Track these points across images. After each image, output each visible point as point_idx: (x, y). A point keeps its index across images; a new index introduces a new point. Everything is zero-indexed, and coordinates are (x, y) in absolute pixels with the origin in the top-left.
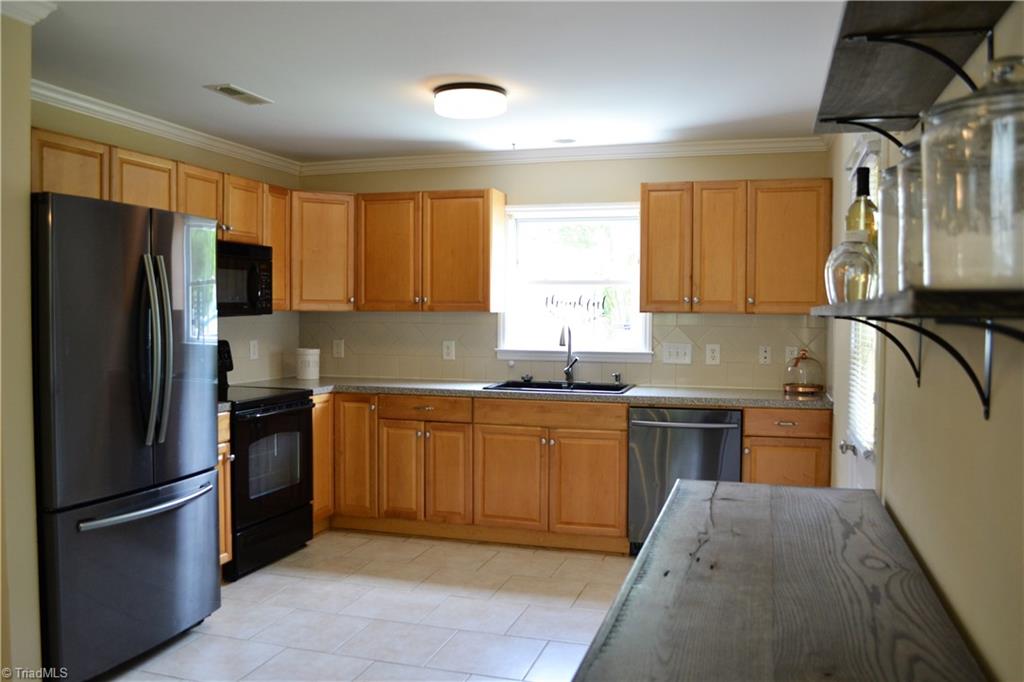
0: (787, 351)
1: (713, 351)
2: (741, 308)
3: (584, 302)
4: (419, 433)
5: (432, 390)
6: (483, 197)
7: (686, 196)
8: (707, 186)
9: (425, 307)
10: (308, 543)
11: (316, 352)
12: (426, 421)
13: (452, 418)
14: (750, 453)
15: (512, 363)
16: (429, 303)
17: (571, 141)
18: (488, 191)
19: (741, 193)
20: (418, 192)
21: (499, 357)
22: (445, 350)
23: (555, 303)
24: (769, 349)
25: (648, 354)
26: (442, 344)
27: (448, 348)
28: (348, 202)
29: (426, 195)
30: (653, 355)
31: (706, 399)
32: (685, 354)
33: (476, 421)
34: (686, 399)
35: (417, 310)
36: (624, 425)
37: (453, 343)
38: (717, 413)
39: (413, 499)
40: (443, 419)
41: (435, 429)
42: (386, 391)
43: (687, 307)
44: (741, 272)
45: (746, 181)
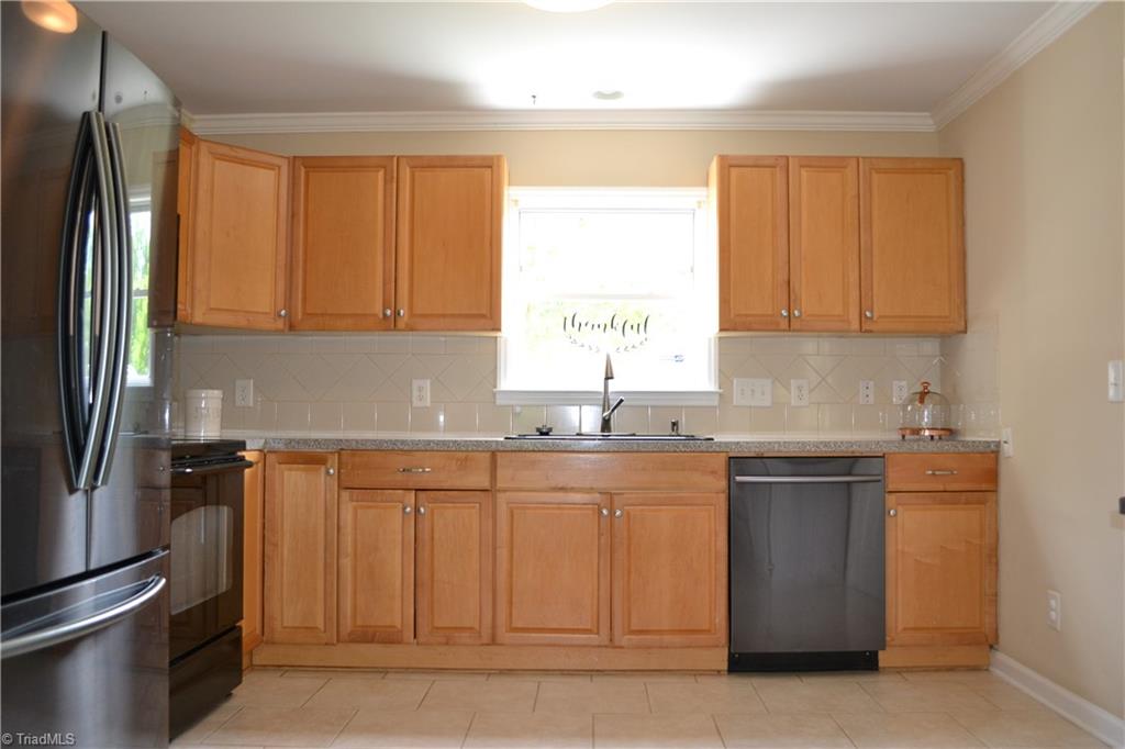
0: (894, 387)
1: (800, 389)
2: (855, 325)
3: (619, 323)
4: (408, 509)
5: (429, 442)
6: (491, 167)
7: (780, 175)
8: (808, 163)
9: (401, 324)
10: (233, 692)
11: (217, 393)
12: (417, 490)
13: (458, 484)
14: (895, 515)
15: (518, 409)
16: (406, 319)
17: (616, 95)
18: (499, 158)
19: (850, 172)
20: (393, 157)
21: (498, 402)
22: (415, 393)
23: (577, 325)
24: (872, 383)
25: (716, 393)
26: (411, 385)
27: (420, 389)
28: (279, 167)
29: (403, 163)
30: (720, 395)
31: (835, 443)
32: (763, 394)
33: (500, 485)
34: (809, 443)
35: (387, 329)
36: (723, 484)
37: (428, 382)
38: (847, 463)
39: (396, 614)
40: (446, 486)
41: (435, 501)
42: (354, 445)
43: (784, 324)
44: (853, 277)
45: (858, 158)
